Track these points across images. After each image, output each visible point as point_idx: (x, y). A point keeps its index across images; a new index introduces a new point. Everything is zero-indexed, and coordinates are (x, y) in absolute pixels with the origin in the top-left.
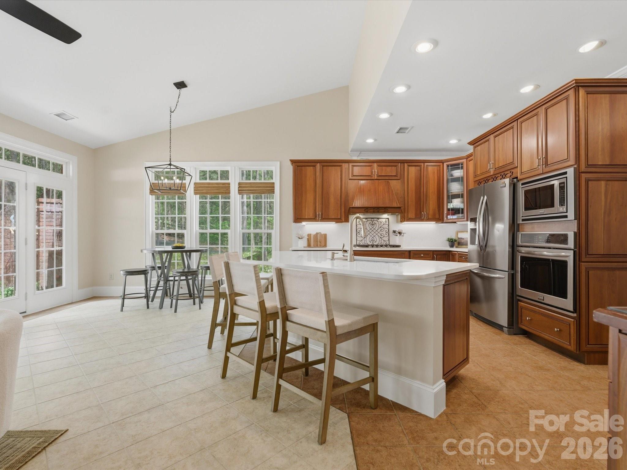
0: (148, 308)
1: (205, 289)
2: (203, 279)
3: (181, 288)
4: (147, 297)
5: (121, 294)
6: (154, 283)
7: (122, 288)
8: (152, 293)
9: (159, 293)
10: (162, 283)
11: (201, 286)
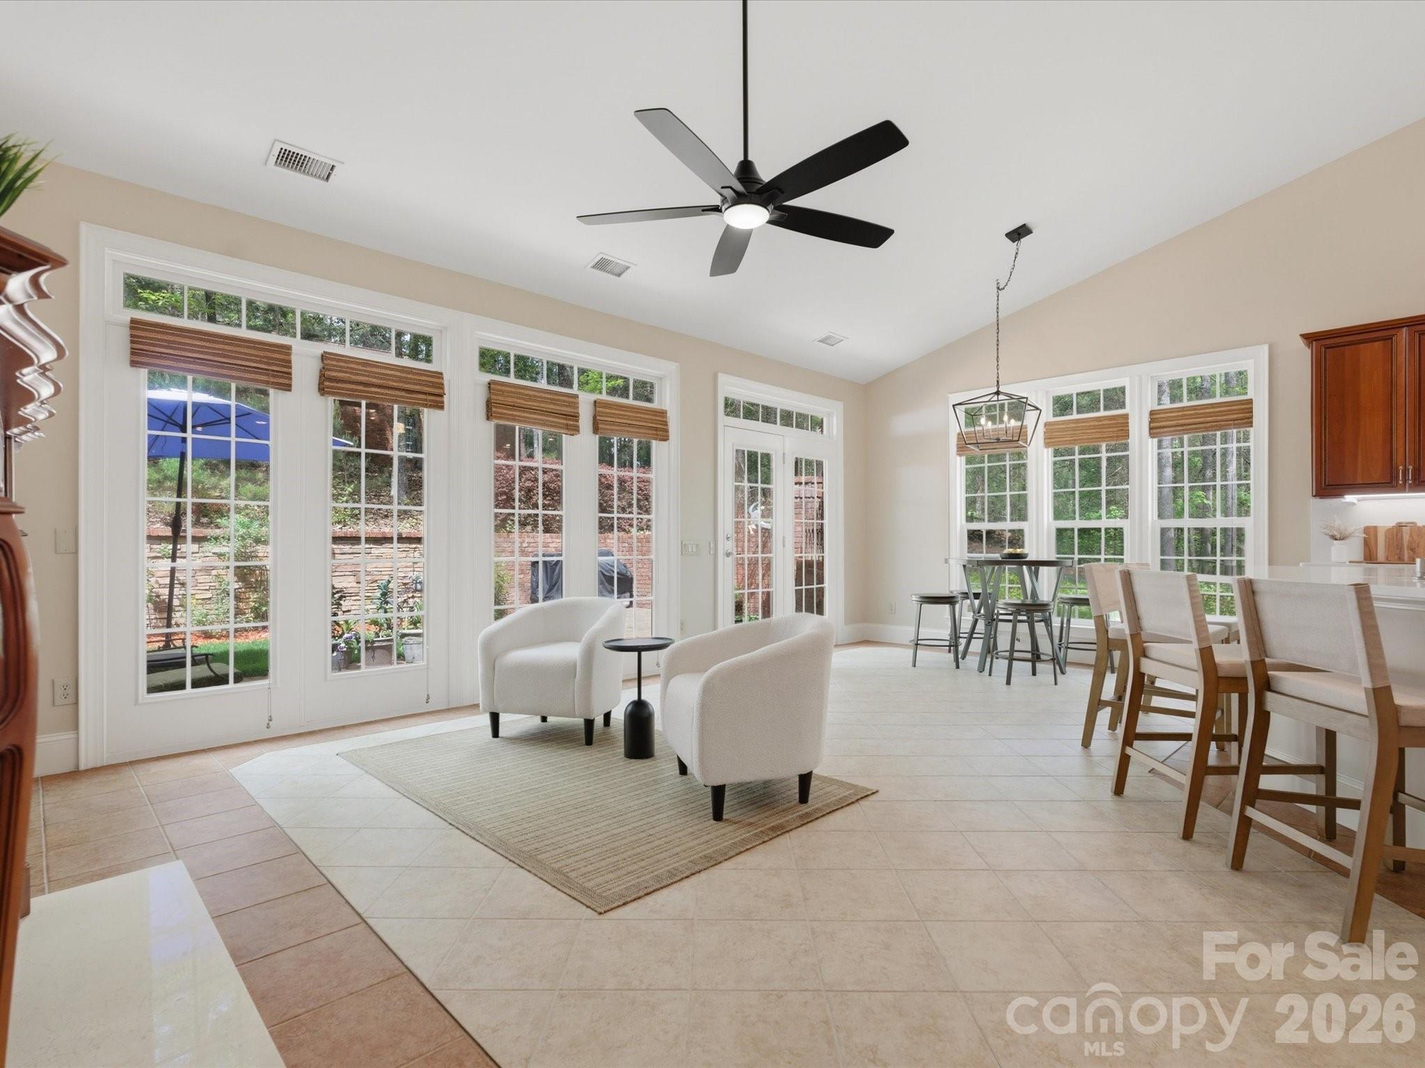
0: (958, 667)
1: (1070, 645)
2: (1065, 625)
3: (1019, 640)
4: (953, 645)
5: (913, 637)
6: (965, 627)
7: (913, 629)
8: (963, 642)
9: (977, 645)
10: (981, 626)
11: (1061, 640)
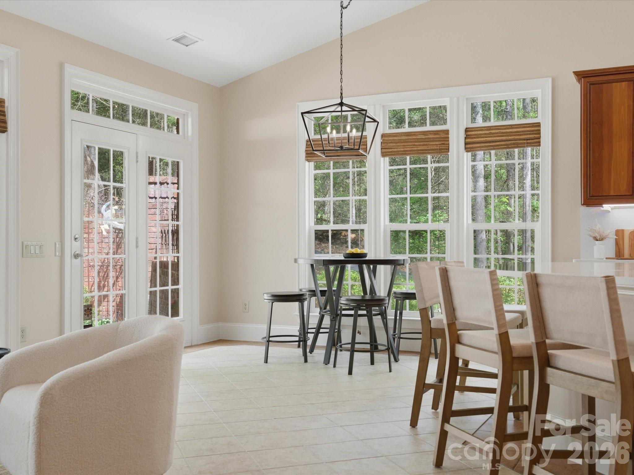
0: (306, 361)
1: (402, 336)
2: (398, 318)
3: (359, 333)
4: (302, 340)
5: (265, 334)
6: (313, 322)
7: (265, 327)
8: (311, 336)
9: (323, 340)
10: (327, 321)
11: (395, 331)
